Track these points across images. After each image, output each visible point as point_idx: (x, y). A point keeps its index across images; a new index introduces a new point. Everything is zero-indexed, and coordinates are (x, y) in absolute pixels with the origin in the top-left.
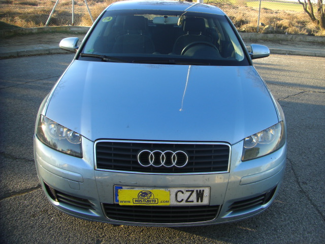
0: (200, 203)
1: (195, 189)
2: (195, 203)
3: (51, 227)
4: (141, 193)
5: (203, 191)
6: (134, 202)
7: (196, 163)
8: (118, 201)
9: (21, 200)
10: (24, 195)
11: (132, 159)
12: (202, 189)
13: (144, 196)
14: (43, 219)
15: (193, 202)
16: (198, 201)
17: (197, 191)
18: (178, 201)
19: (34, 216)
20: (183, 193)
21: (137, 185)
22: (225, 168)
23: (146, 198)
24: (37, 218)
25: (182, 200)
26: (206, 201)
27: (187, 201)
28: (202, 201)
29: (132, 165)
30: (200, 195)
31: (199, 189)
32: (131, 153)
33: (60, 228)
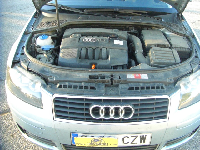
0: (142, 144)
1: (139, 135)
2: (139, 144)
3: (26, 147)
4: (93, 140)
5: (146, 136)
6: (88, 144)
7: (141, 115)
8: (75, 143)
9: (4, 120)
10: (6, 115)
11: (85, 112)
12: (144, 135)
13: (97, 141)
14: (20, 139)
15: (137, 143)
16: (141, 142)
17: (141, 136)
18: (124, 143)
19: (13, 136)
20: (129, 138)
21: (90, 133)
22: (165, 117)
23: (98, 142)
24: (15, 137)
25: (128, 143)
26: (147, 142)
27: (132, 143)
28: (144, 142)
29: (85, 117)
30: (143, 139)
31: (142, 135)
32: (84, 107)
33: (33, 147)
